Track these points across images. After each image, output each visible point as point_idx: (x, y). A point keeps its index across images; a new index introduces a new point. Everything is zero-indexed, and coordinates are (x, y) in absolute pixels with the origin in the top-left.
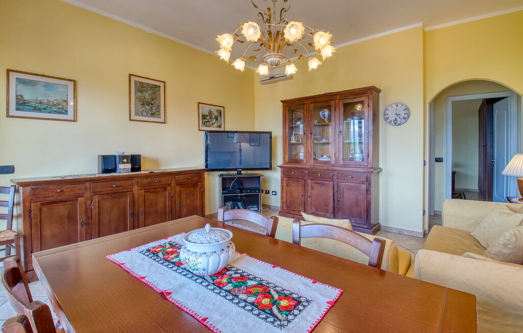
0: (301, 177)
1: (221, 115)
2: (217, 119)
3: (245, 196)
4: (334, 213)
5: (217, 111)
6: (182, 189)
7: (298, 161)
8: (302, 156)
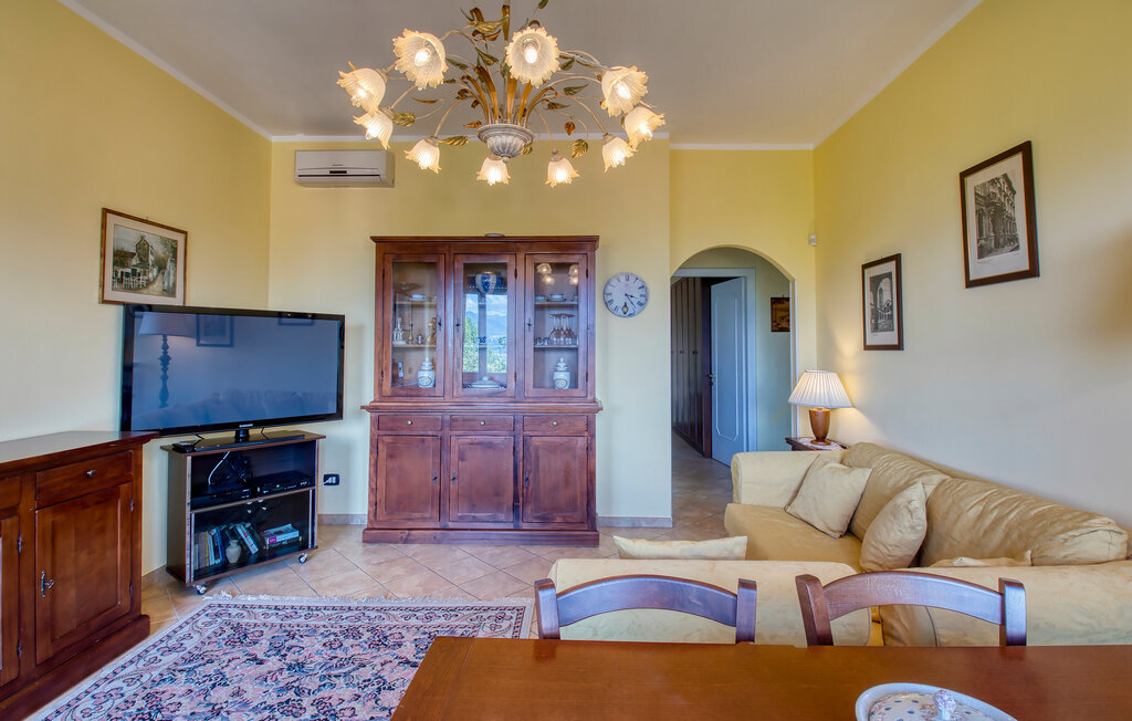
0: (430, 433)
1: (175, 256)
2: (161, 267)
3: (263, 504)
4: (515, 508)
5: (165, 241)
6: (60, 518)
7: (415, 392)
8: (425, 377)
